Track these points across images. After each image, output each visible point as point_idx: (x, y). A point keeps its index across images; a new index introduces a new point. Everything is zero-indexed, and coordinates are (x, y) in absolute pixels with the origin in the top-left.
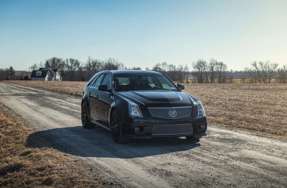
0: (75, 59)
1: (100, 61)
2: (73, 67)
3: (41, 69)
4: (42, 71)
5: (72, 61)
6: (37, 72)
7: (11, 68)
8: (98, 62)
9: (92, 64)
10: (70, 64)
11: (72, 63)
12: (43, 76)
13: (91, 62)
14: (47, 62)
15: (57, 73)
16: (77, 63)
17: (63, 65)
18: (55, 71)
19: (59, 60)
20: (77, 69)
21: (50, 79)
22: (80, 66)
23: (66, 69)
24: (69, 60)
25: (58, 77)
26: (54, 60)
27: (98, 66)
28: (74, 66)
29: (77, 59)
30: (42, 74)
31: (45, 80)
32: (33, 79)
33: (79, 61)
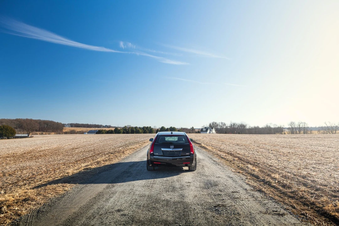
0: (223, 122)
1: (237, 123)
2: (223, 127)
3: (205, 128)
5: (222, 123)
6: (203, 129)
7: (193, 127)
9: (232, 125)
10: (221, 125)
11: (222, 124)
12: (207, 131)
13: (232, 123)
14: (210, 124)
15: (213, 129)
16: (225, 124)
17: (217, 125)
18: (212, 128)
19: (216, 123)
20: (225, 127)
21: (210, 133)
22: (226, 126)
23: (219, 127)
24: (220, 123)
25: (214, 131)
26: (213, 123)
27: (236, 126)
29: (225, 122)
31: (207, 133)
32: (201, 132)
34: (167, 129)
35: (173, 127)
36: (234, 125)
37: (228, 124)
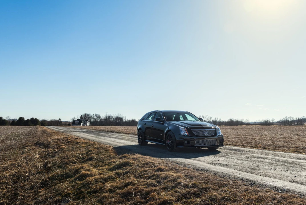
1: (113, 116)
4: (79, 121)
5: (96, 115)
6: (76, 122)
7: (60, 119)
8: (111, 116)
9: (108, 117)
10: (95, 117)
11: (96, 116)
13: (107, 116)
14: (81, 115)
15: (88, 122)
16: (99, 117)
17: (91, 117)
19: (88, 115)
20: (99, 120)
24: (94, 115)
25: (88, 124)
26: (85, 114)
27: (111, 118)
28: (97, 118)
29: (99, 114)
30: (79, 123)
32: (73, 125)
33: (100, 115)
34: (28, 120)
35: (35, 118)
36: (109, 117)
37: (103, 116)
